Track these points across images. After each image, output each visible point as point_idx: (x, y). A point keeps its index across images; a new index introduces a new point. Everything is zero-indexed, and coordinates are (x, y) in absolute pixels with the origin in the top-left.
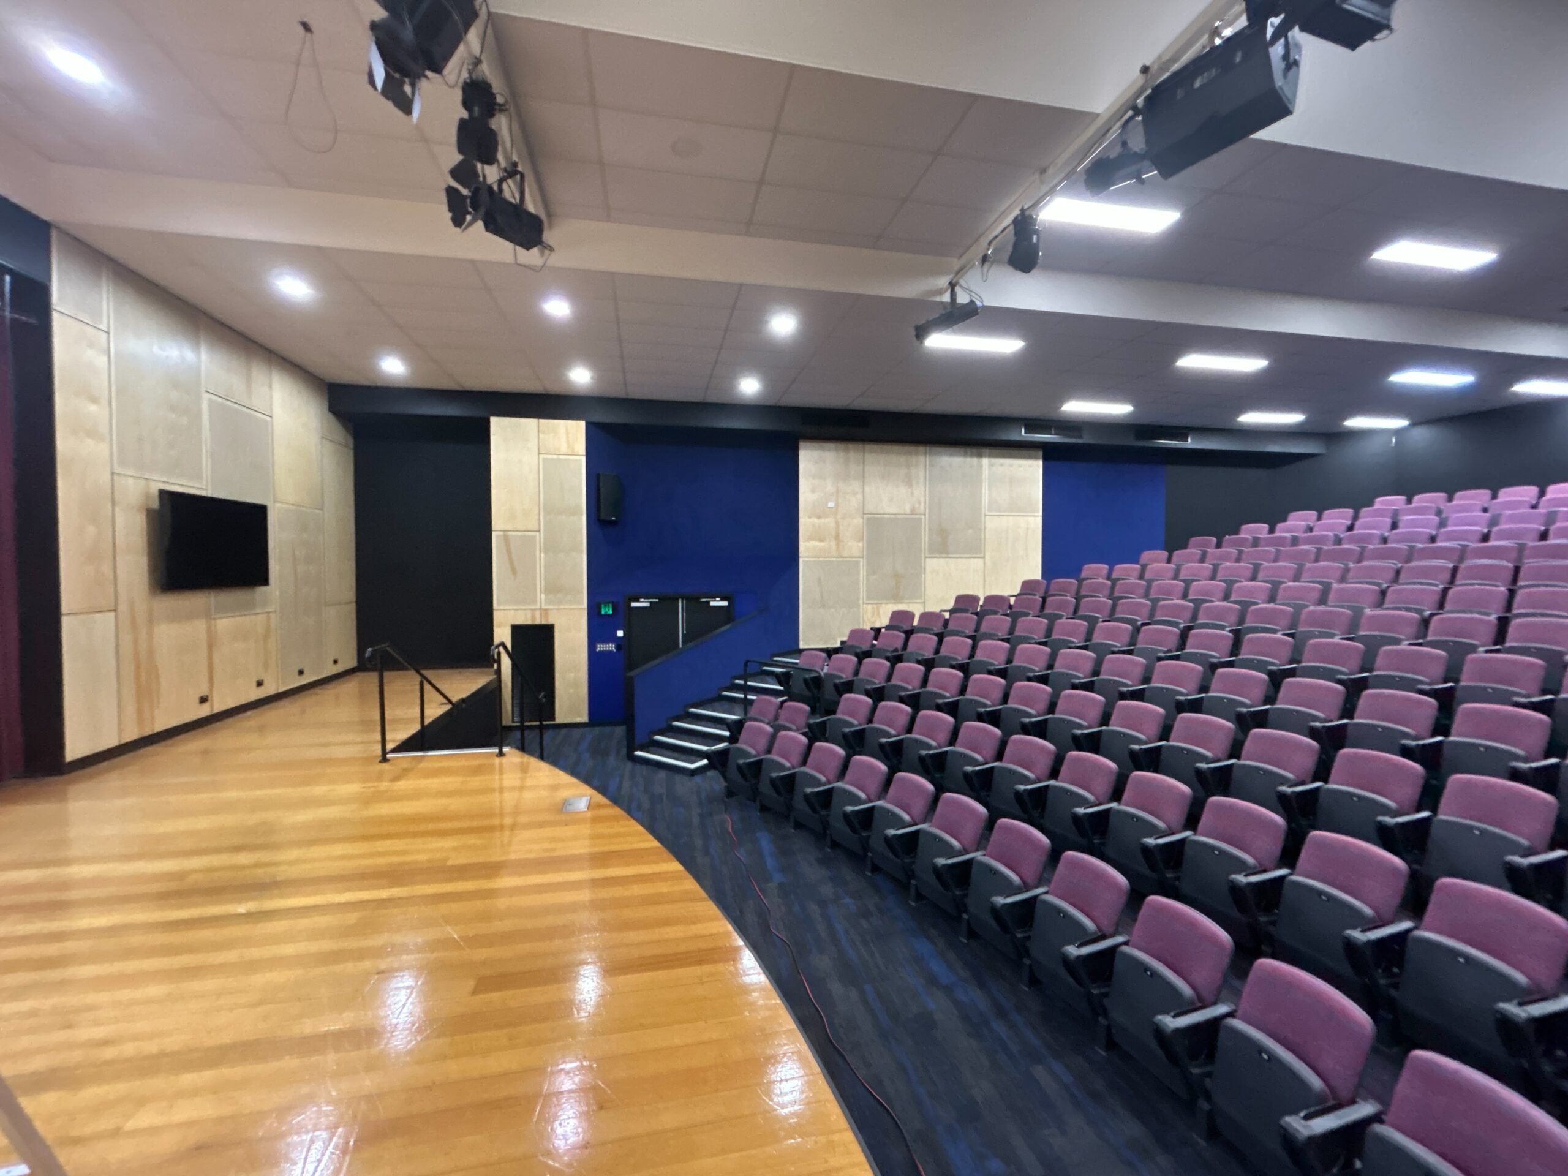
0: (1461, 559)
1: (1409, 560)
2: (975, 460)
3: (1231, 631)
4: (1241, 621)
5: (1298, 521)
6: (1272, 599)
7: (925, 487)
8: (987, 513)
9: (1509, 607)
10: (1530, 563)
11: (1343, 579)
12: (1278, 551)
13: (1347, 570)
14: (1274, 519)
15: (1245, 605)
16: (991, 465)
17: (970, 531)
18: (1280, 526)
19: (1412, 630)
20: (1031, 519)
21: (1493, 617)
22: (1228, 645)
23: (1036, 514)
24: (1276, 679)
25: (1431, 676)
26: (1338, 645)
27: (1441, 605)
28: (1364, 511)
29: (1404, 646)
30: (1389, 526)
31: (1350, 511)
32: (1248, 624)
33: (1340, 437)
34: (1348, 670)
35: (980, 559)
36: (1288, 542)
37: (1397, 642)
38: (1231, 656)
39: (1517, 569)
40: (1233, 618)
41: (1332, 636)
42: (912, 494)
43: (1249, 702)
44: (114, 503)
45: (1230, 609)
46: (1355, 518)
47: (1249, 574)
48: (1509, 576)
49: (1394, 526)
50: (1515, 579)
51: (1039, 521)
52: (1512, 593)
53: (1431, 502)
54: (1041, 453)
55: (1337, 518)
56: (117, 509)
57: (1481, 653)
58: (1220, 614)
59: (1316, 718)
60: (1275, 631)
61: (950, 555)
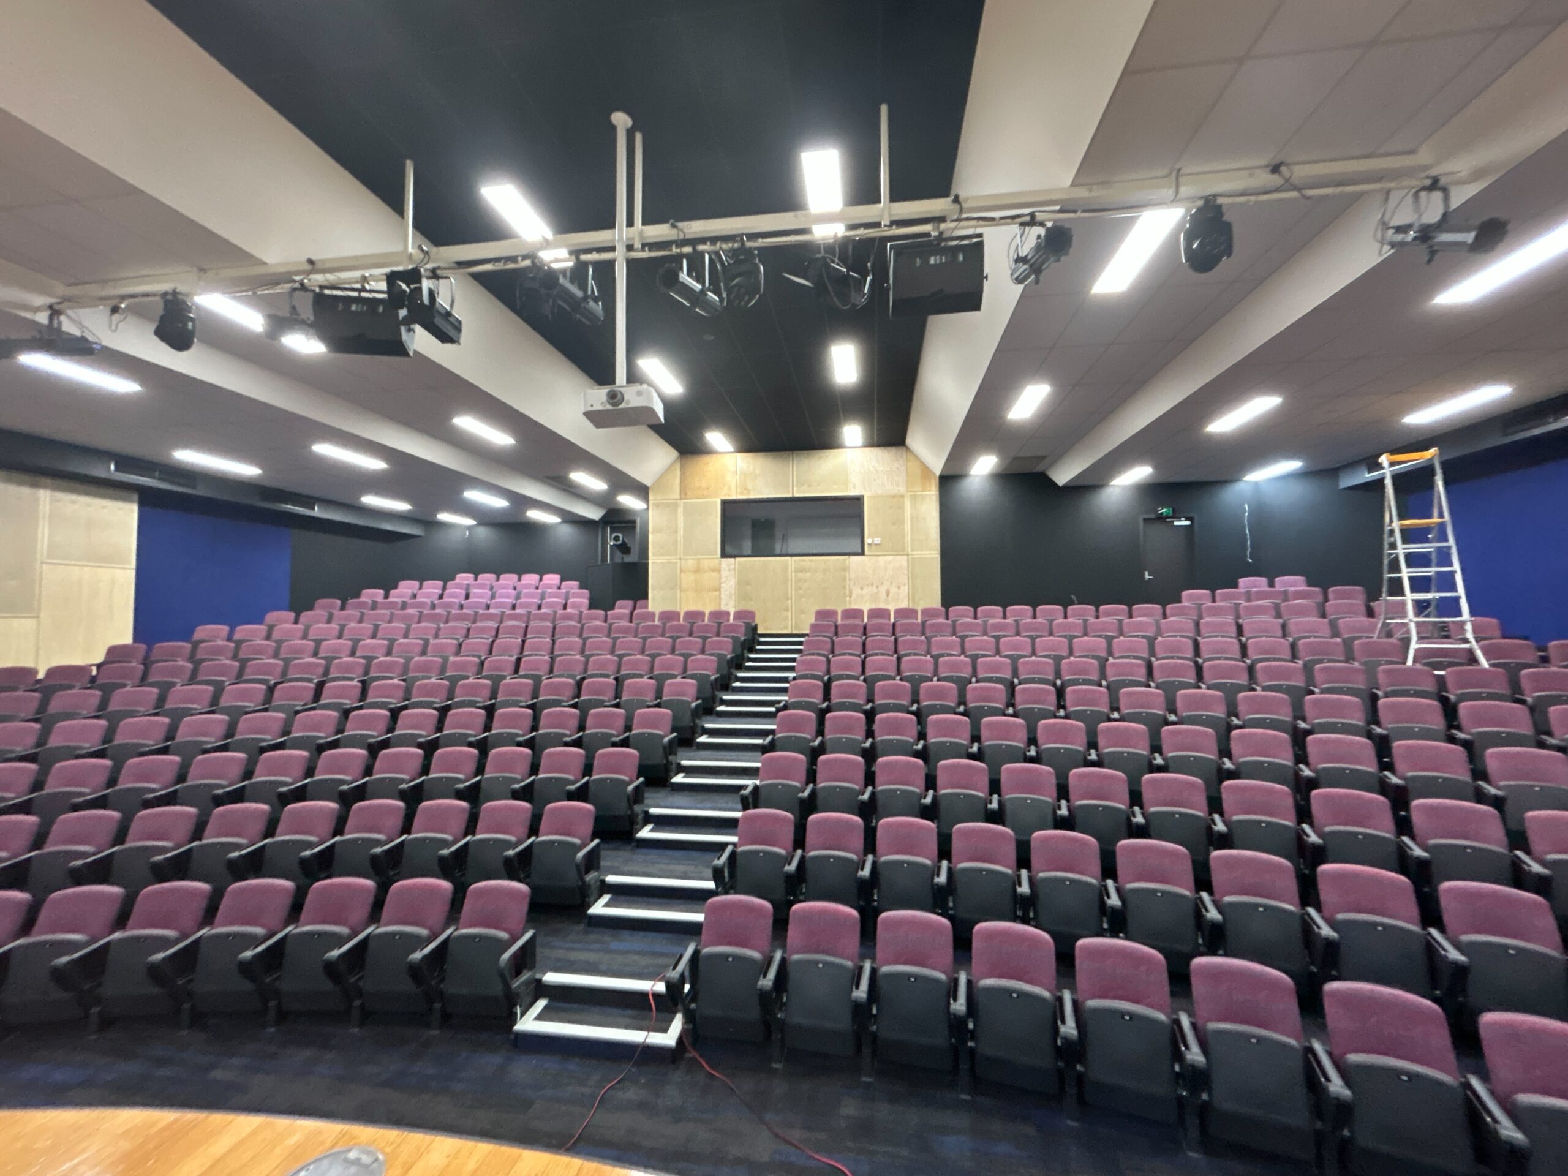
0: (501, 622)
1: (474, 622)
3: (359, 681)
4: (366, 673)
5: (406, 588)
6: (389, 653)
8: (45, 560)
9: (522, 652)
10: (533, 624)
11: (436, 636)
12: (392, 613)
13: (439, 629)
14: (389, 586)
15: (369, 659)
16: (54, 500)
17: (16, 582)
18: (393, 592)
19: (474, 669)
20: (118, 573)
21: (515, 657)
22: (357, 693)
23: (126, 566)
24: (395, 713)
25: (483, 699)
26: (434, 684)
27: (490, 652)
28: (450, 584)
29: (471, 680)
30: (463, 597)
31: (440, 583)
32: (372, 674)
33: (432, 525)
34: (439, 701)
35: (31, 619)
36: (399, 606)
37: (467, 678)
38: (360, 701)
39: (527, 627)
40: (360, 671)
41: (430, 678)
43: (375, 734)
45: (358, 663)
46: (444, 588)
47: (370, 632)
48: (522, 631)
49: (467, 597)
50: (525, 634)
51: (131, 575)
52: (523, 642)
53: (488, 580)
54: (136, 497)
55: (432, 588)
57: (508, 680)
58: (349, 668)
59: (421, 736)
60: (391, 678)
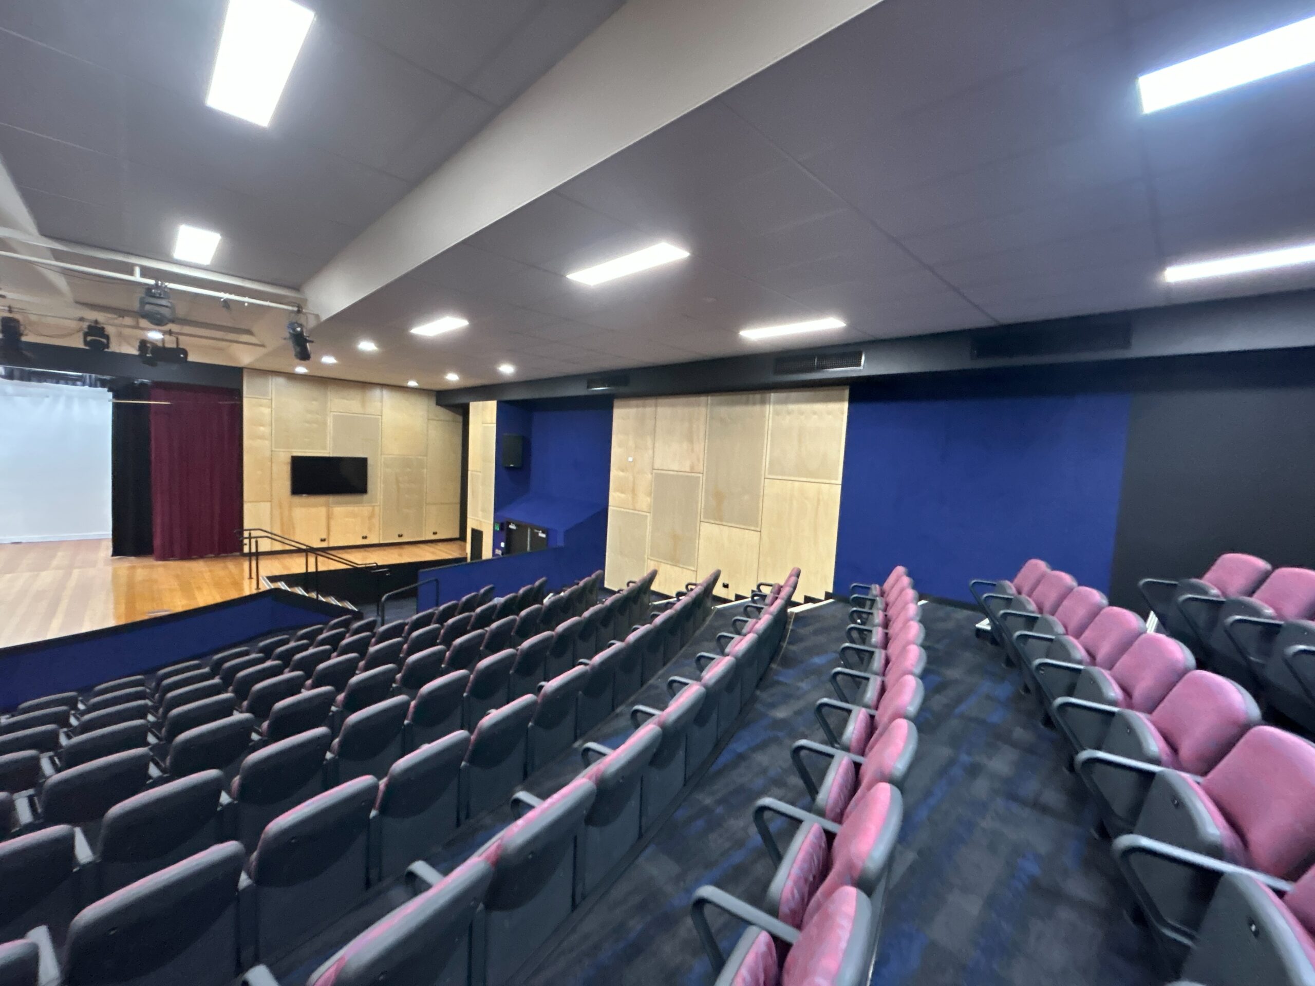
2: (757, 408)
7: (705, 442)
8: (767, 476)
16: (777, 413)
17: (746, 497)
20: (826, 488)
23: (833, 482)
35: (756, 533)
42: (692, 450)
44: (271, 461)
51: (836, 491)
54: (847, 393)
56: (273, 464)
61: (724, 523)
